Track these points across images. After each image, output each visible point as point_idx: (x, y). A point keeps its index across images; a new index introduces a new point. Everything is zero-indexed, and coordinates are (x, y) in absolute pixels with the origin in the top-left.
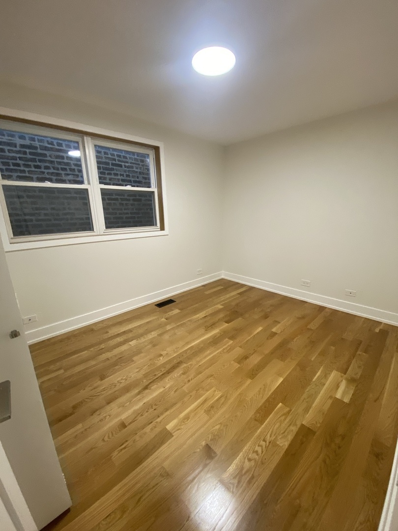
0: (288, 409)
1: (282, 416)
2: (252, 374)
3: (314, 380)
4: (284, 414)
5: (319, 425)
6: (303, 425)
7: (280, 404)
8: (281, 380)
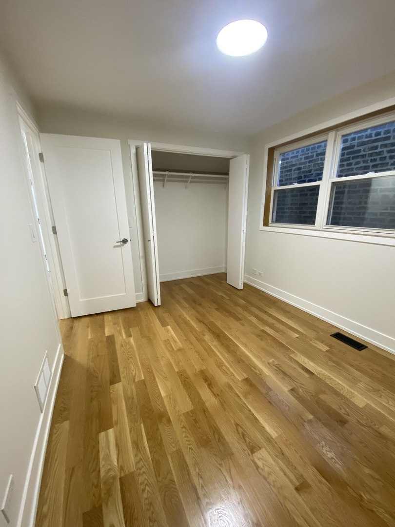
0: (136, 380)
1: (135, 374)
2: (182, 375)
3: (142, 425)
4: (135, 376)
5: (111, 391)
6: (119, 381)
7: (143, 378)
8: (163, 394)
